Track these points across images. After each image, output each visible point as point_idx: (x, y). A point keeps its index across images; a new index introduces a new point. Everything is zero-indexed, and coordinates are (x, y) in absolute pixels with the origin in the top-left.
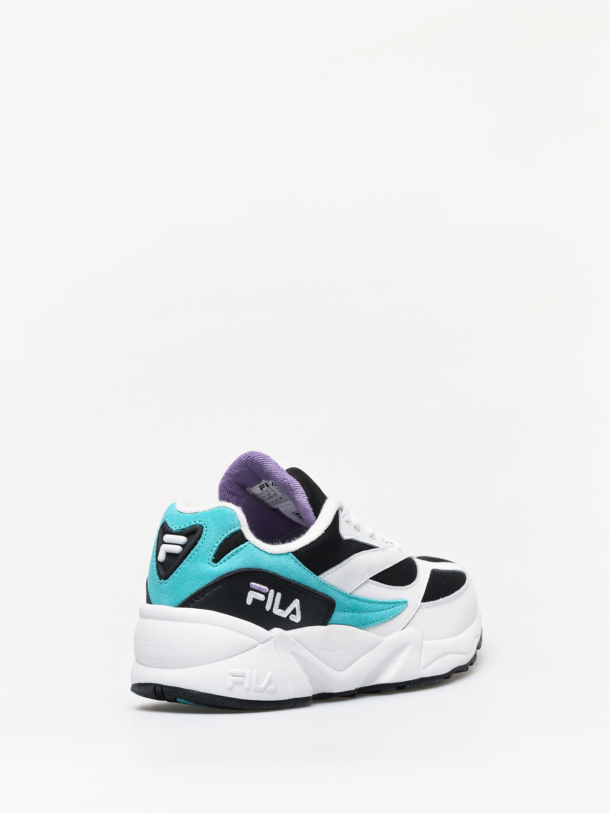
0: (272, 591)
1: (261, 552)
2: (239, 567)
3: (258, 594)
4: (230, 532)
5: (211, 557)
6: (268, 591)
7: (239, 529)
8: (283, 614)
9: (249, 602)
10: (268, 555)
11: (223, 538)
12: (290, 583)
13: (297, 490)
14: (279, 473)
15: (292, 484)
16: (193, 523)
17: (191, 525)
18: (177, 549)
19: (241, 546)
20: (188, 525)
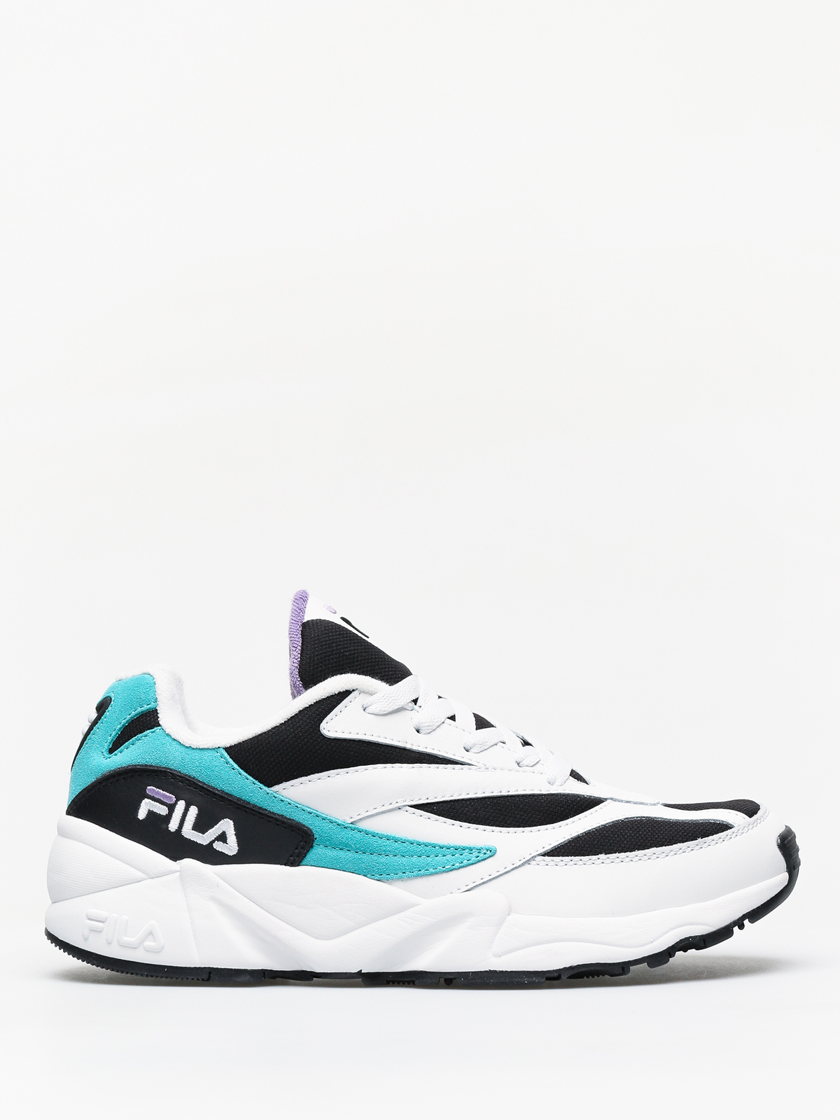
0: (181, 804)
1: (173, 743)
3: (158, 804)
4: (140, 710)
5: (108, 745)
6: (174, 802)
7: (154, 706)
8: (203, 839)
9: (142, 815)
10: (183, 748)
11: (129, 718)
19: (149, 732)
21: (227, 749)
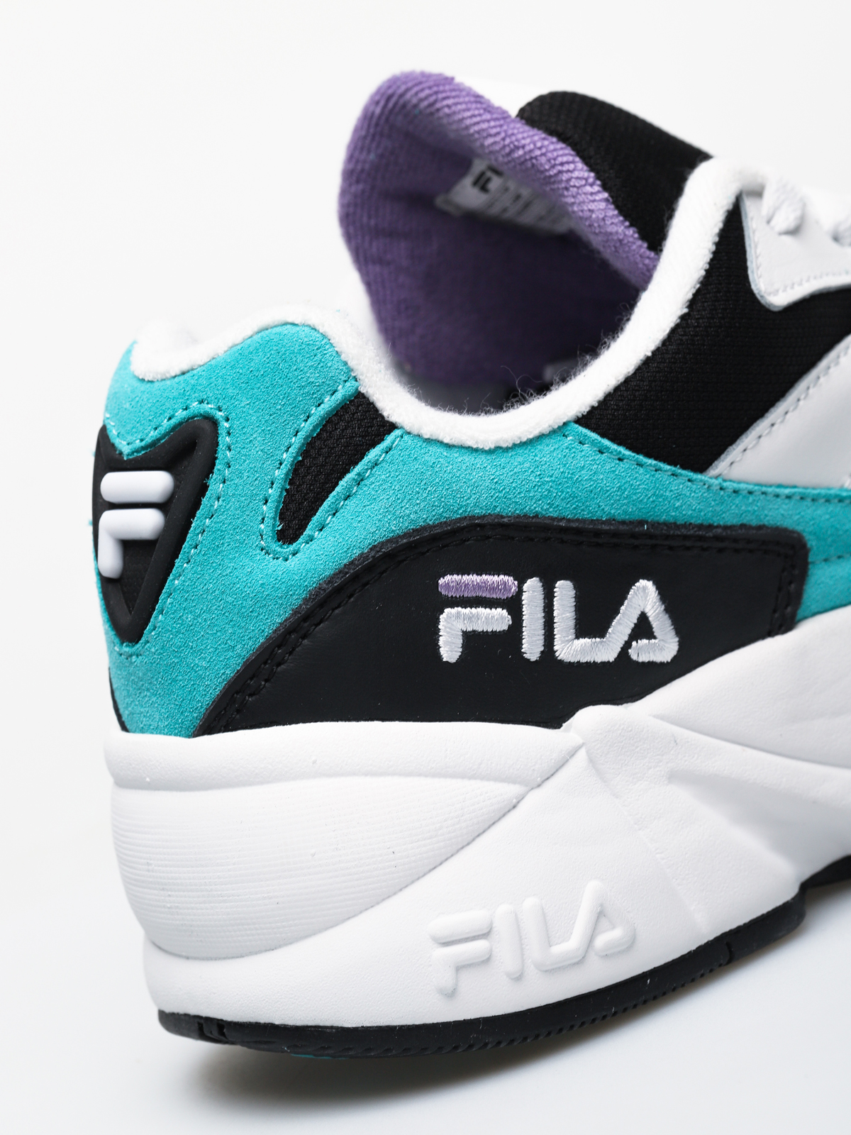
0: (533, 586)
1: (455, 454)
2: (381, 535)
3: (481, 610)
4: (318, 413)
5: (269, 526)
6: (514, 589)
7: (352, 391)
8: (603, 650)
9: (450, 649)
10: (483, 457)
11: (297, 442)
12: (597, 533)
13: (565, 177)
14: (494, 131)
15: (543, 160)
16: (181, 415)
17: (173, 421)
18: (147, 523)
19: (373, 454)
20: (166, 425)
21: (583, 420)
